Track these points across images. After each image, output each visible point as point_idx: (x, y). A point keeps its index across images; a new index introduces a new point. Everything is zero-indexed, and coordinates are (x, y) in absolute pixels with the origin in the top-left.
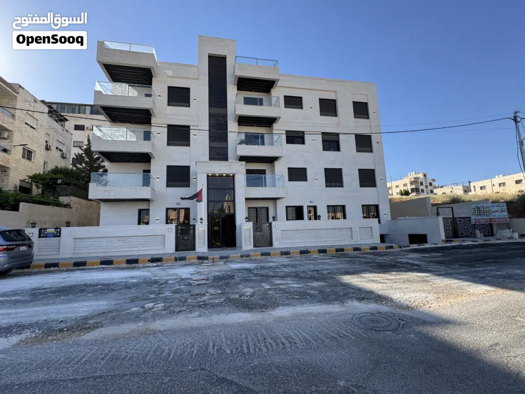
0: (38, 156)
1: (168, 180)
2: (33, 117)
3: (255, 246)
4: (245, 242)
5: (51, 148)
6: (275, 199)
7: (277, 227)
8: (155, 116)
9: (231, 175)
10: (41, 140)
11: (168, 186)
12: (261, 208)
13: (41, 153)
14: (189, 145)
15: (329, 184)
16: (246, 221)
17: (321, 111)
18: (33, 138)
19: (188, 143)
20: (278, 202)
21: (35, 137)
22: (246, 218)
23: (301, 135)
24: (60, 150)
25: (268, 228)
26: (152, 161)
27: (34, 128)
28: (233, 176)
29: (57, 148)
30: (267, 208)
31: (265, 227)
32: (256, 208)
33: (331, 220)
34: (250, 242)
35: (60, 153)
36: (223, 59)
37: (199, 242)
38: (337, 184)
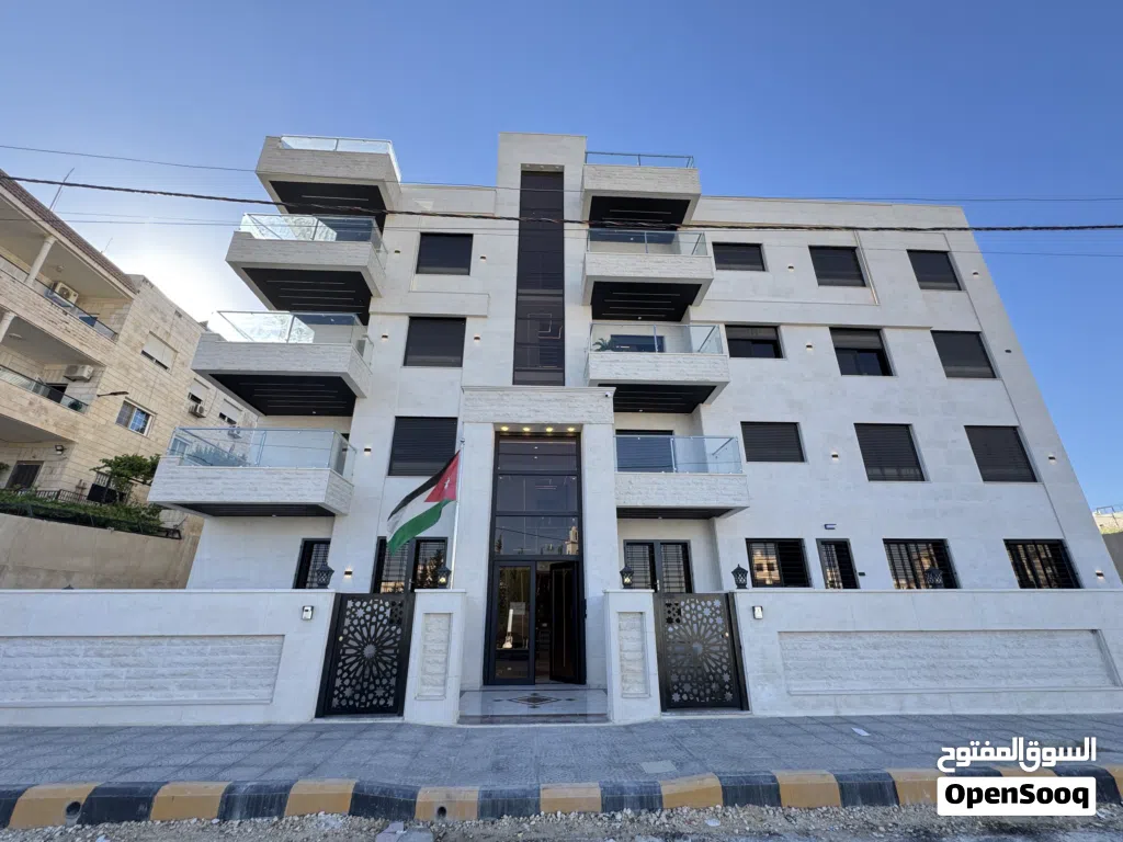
0: (161, 424)
1: (394, 457)
2: (166, 344)
3: (667, 704)
4: (624, 680)
5: (204, 414)
6: (707, 515)
7: (759, 613)
8: (380, 296)
9: (571, 430)
10: (176, 392)
11: (391, 472)
12: (665, 543)
13: (172, 419)
14: (460, 364)
15: (877, 471)
16: (627, 586)
17: (818, 276)
18: (157, 386)
19: (459, 358)
20: (721, 524)
21: (162, 385)
22: (623, 573)
23: (769, 334)
24: (230, 421)
25: (719, 620)
26: (359, 407)
27: (166, 368)
28: (577, 436)
29: (222, 416)
30: (685, 546)
31: (707, 612)
32: (650, 545)
33: (905, 590)
34: (646, 682)
35: (226, 425)
36: (557, 176)
37: (424, 671)
38: (904, 471)
